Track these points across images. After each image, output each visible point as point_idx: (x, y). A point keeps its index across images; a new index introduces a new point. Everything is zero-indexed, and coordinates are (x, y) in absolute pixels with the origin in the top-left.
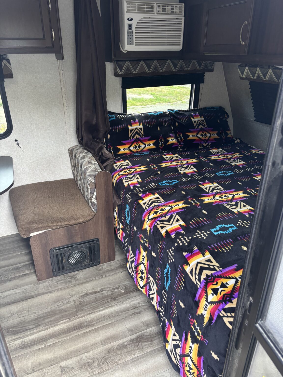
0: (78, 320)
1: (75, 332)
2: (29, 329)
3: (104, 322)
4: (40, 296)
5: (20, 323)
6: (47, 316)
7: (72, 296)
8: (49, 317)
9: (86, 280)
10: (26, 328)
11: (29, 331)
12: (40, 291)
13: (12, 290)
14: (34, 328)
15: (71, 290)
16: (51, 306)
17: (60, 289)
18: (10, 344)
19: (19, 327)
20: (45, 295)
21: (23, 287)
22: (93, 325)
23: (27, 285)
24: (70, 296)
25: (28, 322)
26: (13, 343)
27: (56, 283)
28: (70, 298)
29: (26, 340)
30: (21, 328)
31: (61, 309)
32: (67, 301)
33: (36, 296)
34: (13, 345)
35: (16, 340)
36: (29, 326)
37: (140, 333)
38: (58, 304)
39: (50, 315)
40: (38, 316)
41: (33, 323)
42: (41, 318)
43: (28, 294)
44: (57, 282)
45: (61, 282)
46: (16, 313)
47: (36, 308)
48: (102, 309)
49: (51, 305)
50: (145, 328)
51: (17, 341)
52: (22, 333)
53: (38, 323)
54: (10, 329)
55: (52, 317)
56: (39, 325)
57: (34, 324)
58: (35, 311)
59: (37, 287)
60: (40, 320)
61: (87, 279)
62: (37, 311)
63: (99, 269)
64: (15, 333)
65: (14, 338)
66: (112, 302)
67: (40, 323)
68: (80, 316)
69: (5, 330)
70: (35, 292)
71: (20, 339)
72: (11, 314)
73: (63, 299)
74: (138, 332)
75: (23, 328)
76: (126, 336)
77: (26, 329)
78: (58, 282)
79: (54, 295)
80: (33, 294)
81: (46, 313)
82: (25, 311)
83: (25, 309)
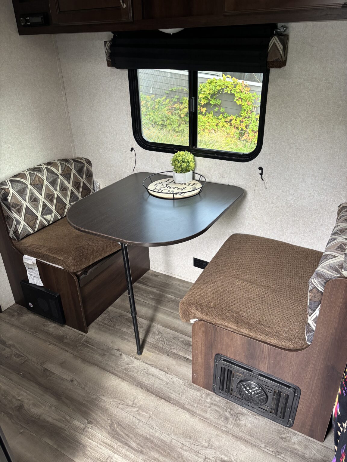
2: (129, 446)
4: (177, 408)
5: (129, 426)
6: (160, 447)
7: (210, 446)
8: (161, 451)
9: (248, 438)
10: (127, 440)
11: (127, 447)
12: (183, 401)
13: (160, 370)
14: (134, 449)
15: (217, 435)
16: (175, 438)
17: (204, 419)
18: (99, 446)
19: (123, 429)
20: (183, 411)
21: (171, 377)
23: (178, 377)
24: (206, 444)
25: (137, 435)
26: (102, 447)
27: (208, 405)
28: (205, 447)
29: (113, 459)
30: (124, 435)
31: (181, 454)
32: (198, 448)
33: (173, 404)
34: (99, 450)
35: (106, 447)
36: (133, 441)
38: (184, 443)
39: (163, 449)
40: (152, 436)
41: (139, 442)
42: (152, 442)
43: (169, 390)
44: (211, 404)
45: (217, 409)
46: (137, 407)
47: (160, 421)
49: (177, 435)
51: (107, 450)
52: (119, 444)
53: (142, 447)
54: (116, 423)
55: (163, 455)
56: (141, 452)
57: (139, 444)
58: (154, 425)
59: (184, 389)
60: (149, 445)
61: (252, 436)
62: (157, 428)
63: (284, 436)
64: (115, 435)
65: (109, 442)
67: (144, 450)
69: (111, 421)
70: (178, 395)
71: (111, 450)
72: (133, 404)
73: (195, 440)
75: (126, 437)
77: (128, 443)
78: (212, 406)
79: (193, 422)
80: (173, 396)
81: (162, 441)
82: (147, 413)
83: (150, 411)
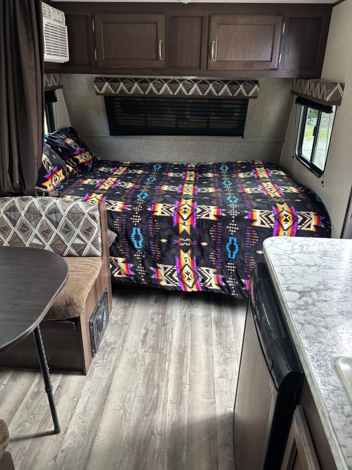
0: (173, 355)
1: (185, 360)
2: (158, 394)
3: (187, 339)
4: (114, 377)
5: (143, 402)
6: (150, 376)
7: (136, 352)
8: (152, 375)
9: (122, 337)
10: (154, 397)
11: (159, 395)
12: (106, 375)
13: (77, 404)
14: (159, 391)
15: (127, 350)
16: (139, 370)
17: (118, 359)
18: (168, 414)
19: (147, 404)
20: (115, 373)
21: (83, 392)
22: (186, 347)
23: (82, 387)
24: (136, 354)
25: (147, 393)
26: (167, 412)
27: (105, 360)
28: (138, 354)
29: (171, 400)
30: (151, 402)
31: (148, 364)
32: (140, 357)
33: (111, 381)
34: (170, 412)
35: (166, 408)
36: (153, 394)
37: (213, 322)
38: (140, 365)
39: (150, 374)
40: (144, 384)
41: (152, 390)
42: (148, 382)
43: (99, 389)
44: (103, 359)
45: (106, 355)
46: (124, 404)
47: (130, 384)
48: (170, 336)
49: (136, 370)
50: (209, 318)
51: (168, 407)
52: (159, 402)
53: (155, 386)
54: (145, 412)
55: (154, 373)
56: (158, 385)
57: (154, 389)
58: (135, 386)
59: (95, 379)
60: (151, 383)
61: (120, 335)
62: (136, 384)
63: (115, 323)
64: (155, 407)
65: (161, 409)
66: (167, 327)
67: (156, 384)
68: (168, 351)
69: (144, 417)
70: (102, 381)
71: (167, 405)
72: (122, 409)
73: (135, 360)
74: (211, 322)
75: (152, 400)
76: (211, 330)
77: (156, 396)
78: (105, 358)
79: (122, 365)
80: (104, 384)
81: (144, 377)
82: (126, 395)
83: (124, 394)
